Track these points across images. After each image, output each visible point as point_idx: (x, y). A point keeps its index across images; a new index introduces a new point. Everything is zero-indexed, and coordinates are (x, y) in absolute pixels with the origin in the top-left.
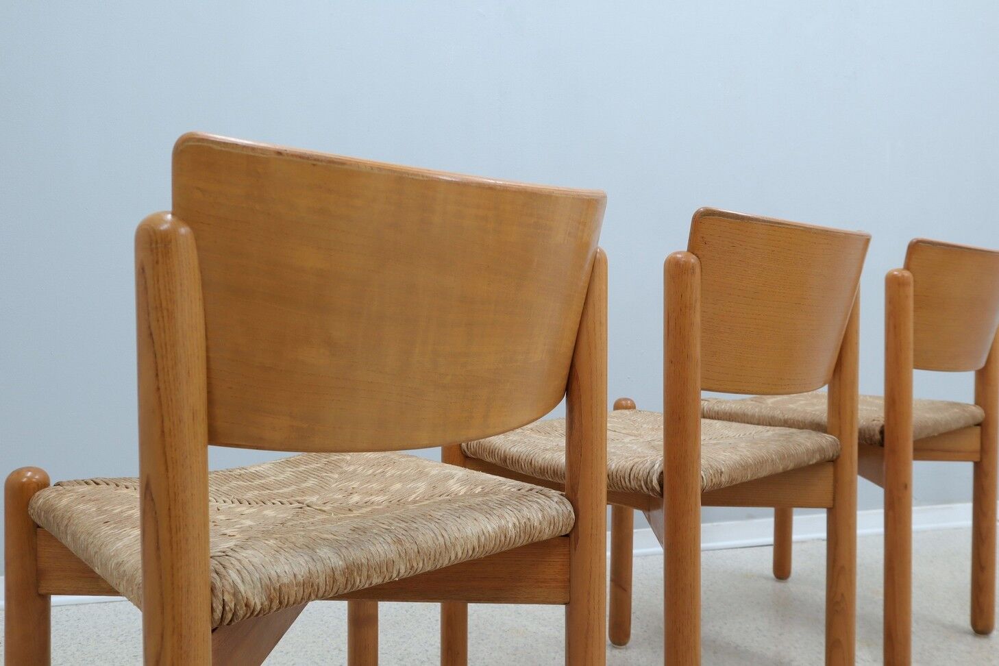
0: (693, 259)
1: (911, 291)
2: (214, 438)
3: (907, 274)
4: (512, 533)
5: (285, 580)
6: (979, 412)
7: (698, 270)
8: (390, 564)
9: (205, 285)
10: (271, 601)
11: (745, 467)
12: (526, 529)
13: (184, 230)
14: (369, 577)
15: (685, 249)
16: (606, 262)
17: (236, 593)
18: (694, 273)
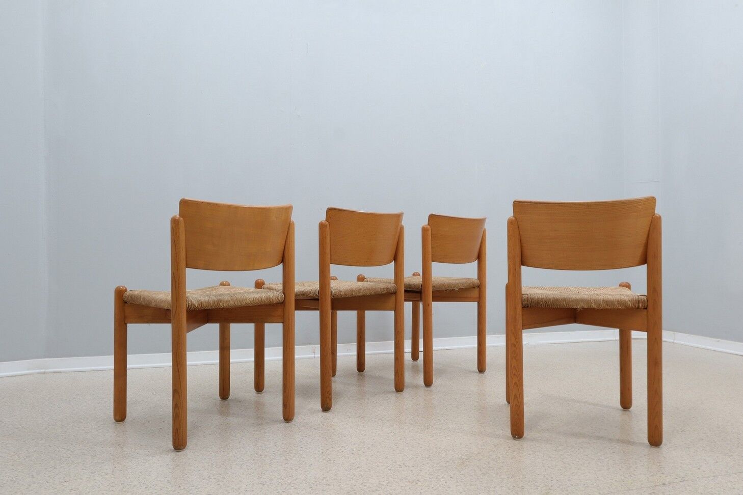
0: (327, 223)
1: (430, 233)
2: (187, 266)
3: (428, 227)
4: (264, 298)
5: (202, 300)
6: (477, 282)
7: (328, 226)
8: (229, 301)
9: (186, 231)
10: (199, 305)
11: (352, 291)
12: (268, 298)
13: (181, 219)
14: (223, 304)
15: (325, 219)
16: (294, 224)
17: (191, 302)
18: (326, 227)
